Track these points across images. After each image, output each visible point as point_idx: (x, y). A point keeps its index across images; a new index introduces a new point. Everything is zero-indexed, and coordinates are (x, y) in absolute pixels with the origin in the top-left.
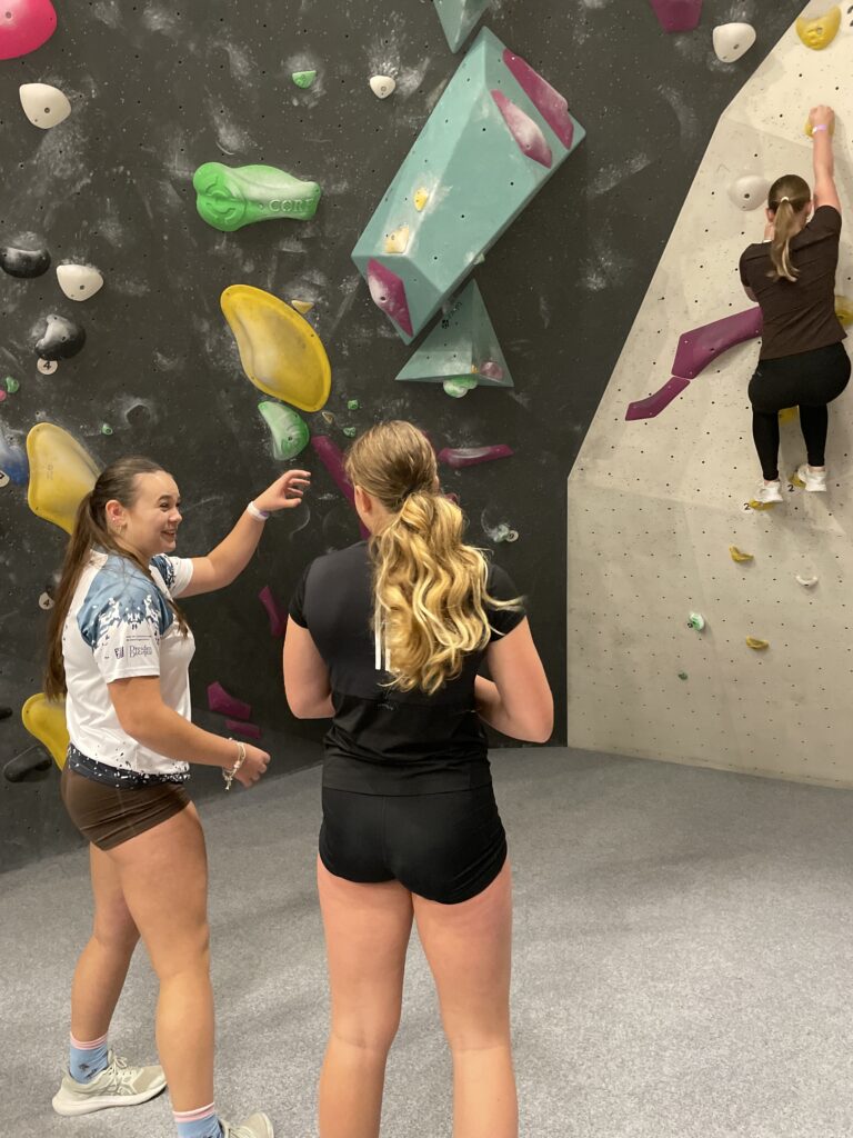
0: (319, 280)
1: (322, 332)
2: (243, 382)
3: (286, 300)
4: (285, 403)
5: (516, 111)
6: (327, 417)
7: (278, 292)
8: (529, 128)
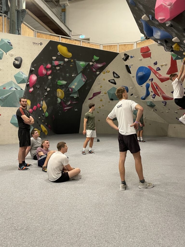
0: (65, 88)
1: (64, 92)
2: (57, 96)
3: (62, 90)
4: (60, 98)
5: (83, 78)
6: (63, 99)
7: (62, 89)
8: (84, 80)
